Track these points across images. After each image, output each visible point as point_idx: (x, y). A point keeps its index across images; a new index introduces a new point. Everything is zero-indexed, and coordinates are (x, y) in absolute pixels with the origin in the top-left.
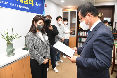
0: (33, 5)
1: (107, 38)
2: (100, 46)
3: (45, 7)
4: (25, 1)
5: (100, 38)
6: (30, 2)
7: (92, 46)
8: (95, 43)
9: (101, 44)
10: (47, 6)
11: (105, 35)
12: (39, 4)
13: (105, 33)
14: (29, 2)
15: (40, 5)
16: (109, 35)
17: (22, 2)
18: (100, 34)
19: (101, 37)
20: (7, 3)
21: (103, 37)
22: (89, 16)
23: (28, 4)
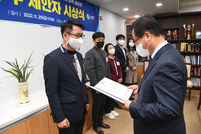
0: (84, 20)
1: (172, 70)
2: (163, 82)
3: (100, 21)
4: (73, 15)
6: (81, 15)
8: (155, 79)
9: (164, 80)
10: (102, 18)
11: (169, 66)
12: (91, 17)
13: (169, 63)
14: (78, 15)
15: (93, 17)
17: (70, 16)
19: (163, 68)
20: (53, 20)
21: (166, 69)
22: (148, 36)
23: (77, 18)
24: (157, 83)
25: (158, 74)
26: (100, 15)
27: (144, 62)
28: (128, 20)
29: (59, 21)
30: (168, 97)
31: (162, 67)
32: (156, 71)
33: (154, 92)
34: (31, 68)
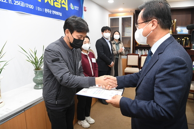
0: (67, 9)
3: (84, 12)
4: (55, 3)
5: (167, 67)
6: (64, 4)
10: (86, 9)
12: (75, 7)
13: (177, 58)
14: (61, 4)
15: (77, 8)
16: (183, 61)
17: (52, 5)
20: (31, 7)
21: (173, 65)
23: (59, 7)
26: (84, 6)
27: (127, 55)
28: (112, 14)
29: (39, 9)
31: (169, 62)
32: (160, 67)
34: (4, 63)
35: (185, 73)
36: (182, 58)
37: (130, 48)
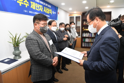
1: (113, 42)
7: (99, 49)
8: (101, 47)
11: (111, 39)
13: (111, 37)
14: (49, 12)
16: (114, 38)
18: (107, 38)
19: (107, 40)
21: (109, 41)
22: (97, 20)
24: (102, 49)
25: (103, 44)
30: (108, 58)
32: (103, 42)
33: (100, 54)
35: (117, 45)
36: (114, 37)
37: (80, 32)
